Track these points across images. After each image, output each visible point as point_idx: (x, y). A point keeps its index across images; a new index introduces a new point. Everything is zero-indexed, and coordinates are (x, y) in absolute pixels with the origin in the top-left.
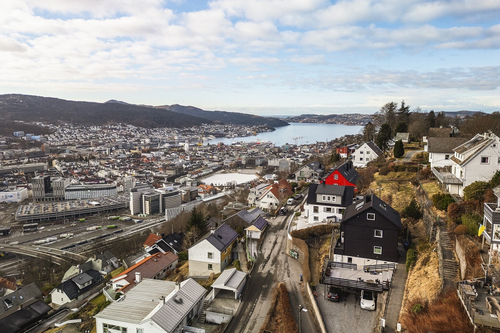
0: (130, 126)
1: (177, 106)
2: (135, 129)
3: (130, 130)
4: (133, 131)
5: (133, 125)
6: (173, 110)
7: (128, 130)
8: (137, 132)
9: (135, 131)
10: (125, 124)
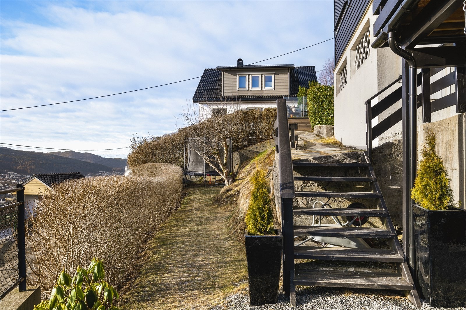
0: (11, 173)
1: (72, 152)
2: (17, 176)
3: (11, 177)
4: (14, 179)
5: (15, 172)
6: (67, 156)
7: (8, 177)
8: (20, 180)
9: (17, 179)
10: (6, 171)
